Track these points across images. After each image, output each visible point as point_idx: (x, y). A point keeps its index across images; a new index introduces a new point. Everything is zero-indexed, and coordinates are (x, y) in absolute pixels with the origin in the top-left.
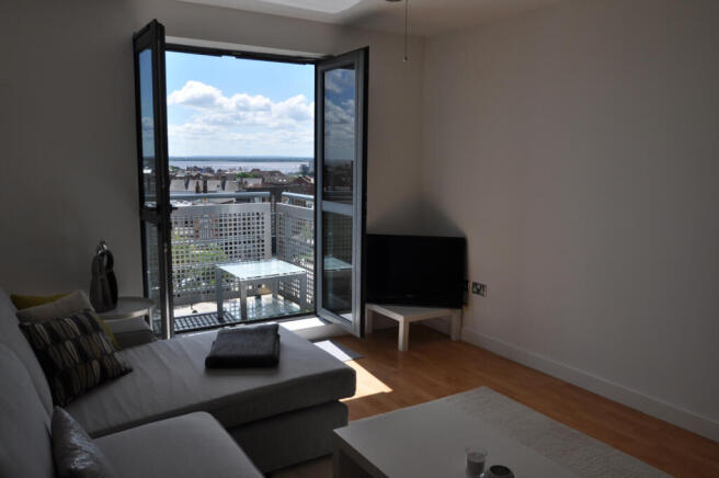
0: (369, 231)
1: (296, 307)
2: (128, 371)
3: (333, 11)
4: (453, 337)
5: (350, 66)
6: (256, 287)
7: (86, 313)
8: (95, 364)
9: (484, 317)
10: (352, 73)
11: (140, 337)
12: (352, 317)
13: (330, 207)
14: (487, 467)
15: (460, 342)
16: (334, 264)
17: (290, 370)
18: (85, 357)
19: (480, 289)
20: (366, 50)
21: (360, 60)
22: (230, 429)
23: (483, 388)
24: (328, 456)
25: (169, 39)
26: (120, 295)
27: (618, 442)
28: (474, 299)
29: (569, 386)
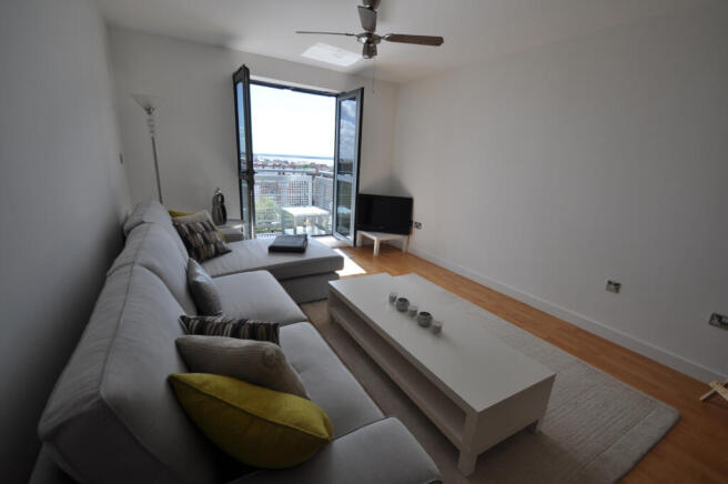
0: (360, 191)
1: (323, 232)
2: (229, 251)
3: (346, 65)
4: (404, 249)
5: (353, 99)
6: (302, 221)
7: (208, 221)
8: (212, 246)
9: (421, 240)
10: (354, 103)
11: (237, 237)
12: (351, 238)
13: (341, 178)
14: (419, 312)
15: (406, 253)
16: (343, 210)
17: (311, 254)
18: (207, 242)
19: (419, 225)
20: (363, 89)
21: (359, 95)
22: (280, 280)
23: (413, 274)
24: (325, 299)
25: (252, 77)
26: (228, 217)
27: (477, 302)
28: (415, 230)
29: (457, 275)
